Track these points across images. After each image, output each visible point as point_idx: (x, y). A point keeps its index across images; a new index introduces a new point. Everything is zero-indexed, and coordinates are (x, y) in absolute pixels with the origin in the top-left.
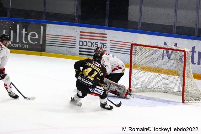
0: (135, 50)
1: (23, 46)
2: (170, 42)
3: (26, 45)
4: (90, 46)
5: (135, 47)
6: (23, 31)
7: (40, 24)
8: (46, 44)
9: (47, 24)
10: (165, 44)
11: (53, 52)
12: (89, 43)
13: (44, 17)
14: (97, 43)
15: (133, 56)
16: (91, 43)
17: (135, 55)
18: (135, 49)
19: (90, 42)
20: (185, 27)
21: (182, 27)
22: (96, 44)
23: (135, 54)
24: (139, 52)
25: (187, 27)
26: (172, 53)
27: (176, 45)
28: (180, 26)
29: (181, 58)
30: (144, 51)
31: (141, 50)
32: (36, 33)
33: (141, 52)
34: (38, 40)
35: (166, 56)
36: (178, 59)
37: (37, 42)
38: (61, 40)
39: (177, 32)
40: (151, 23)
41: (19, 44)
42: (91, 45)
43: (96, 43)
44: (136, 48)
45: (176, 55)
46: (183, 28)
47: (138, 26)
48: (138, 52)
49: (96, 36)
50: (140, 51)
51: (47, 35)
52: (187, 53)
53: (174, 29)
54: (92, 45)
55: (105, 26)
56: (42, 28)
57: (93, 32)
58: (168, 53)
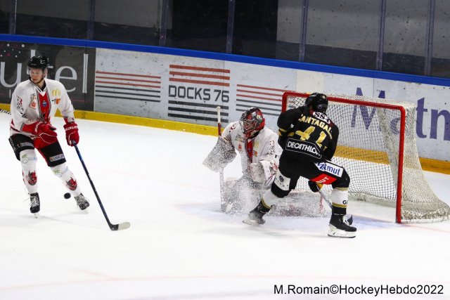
4: (192, 98)
7: (81, 48)
8: (95, 93)
9: (97, 49)
11: (109, 111)
12: (190, 91)
13: (90, 32)
14: (209, 90)
16: (194, 90)
19: (192, 88)
22: (207, 92)
32: (73, 67)
34: (78, 83)
38: (128, 84)
42: (194, 96)
43: (205, 90)
49: (204, 76)
54: (198, 96)
55: (225, 52)
56: (86, 57)
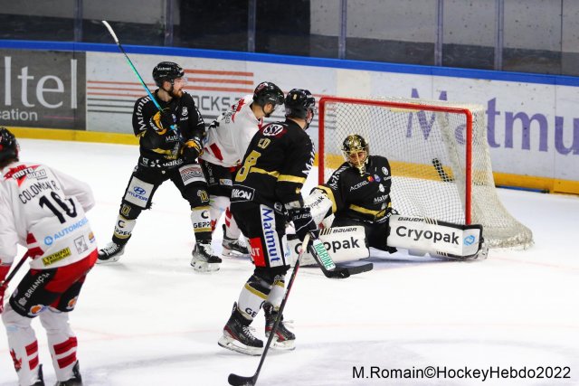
0: (332, 115)
1: (24, 116)
2: (428, 87)
3: (31, 114)
4: (208, 109)
5: (331, 107)
6: (21, 75)
8: (87, 108)
10: (415, 94)
11: (106, 130)
12: (205, 100)
13: (78, 32)
14: (228, 99)
15: (326, 132)
16: (210, 99)
17: (334, 128)
18: (331, 112)
19: (208, 97)
20: (466, 46)
21: (460, 46)
22: (226, 101)
23: (332, 125)
24: (344, 120)
25: (472, 47)
26: (433, 118)
27: (443, 96)
28: (455, 42)
29: (458, 130)
30: (356, 117)
31: (348, 114)
32: (59, 77)
33: (349, 120)
34: (66, 96)
35: (419, 128)
36: (452, 134)
37: (61, 104)
38: (128, 95)
39: (445, 60)
40: (374, 40)
41: (13, 112)
42: (209, 106)
43: (224, 98)
44: (334, 110)
45: (444, 125)
46: (461, 48)
47: (338, 48)
48: (339, 121)
49: (222, 81)
50: (346, 117)
51: (90, 82)
52: (473, 117)
53: (436, 52)
54: (215, 106)
55: (247, 51)
56: (74, 63)
57: (213, 69)
58: (422, 120)
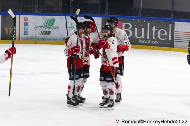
1: (153, 42)
3: (156, 42)
6: (153, 29)
7: (168, 22)
8: (174, 40)
9: (175, 22)
11: (180, 48)
13: (172, 15)
32: (165, 30)
34: (167, 36)
37: (166, 39)
38: (188, 36)
41: (150, 41)
51: (175, 32)
56: (170, 25)
